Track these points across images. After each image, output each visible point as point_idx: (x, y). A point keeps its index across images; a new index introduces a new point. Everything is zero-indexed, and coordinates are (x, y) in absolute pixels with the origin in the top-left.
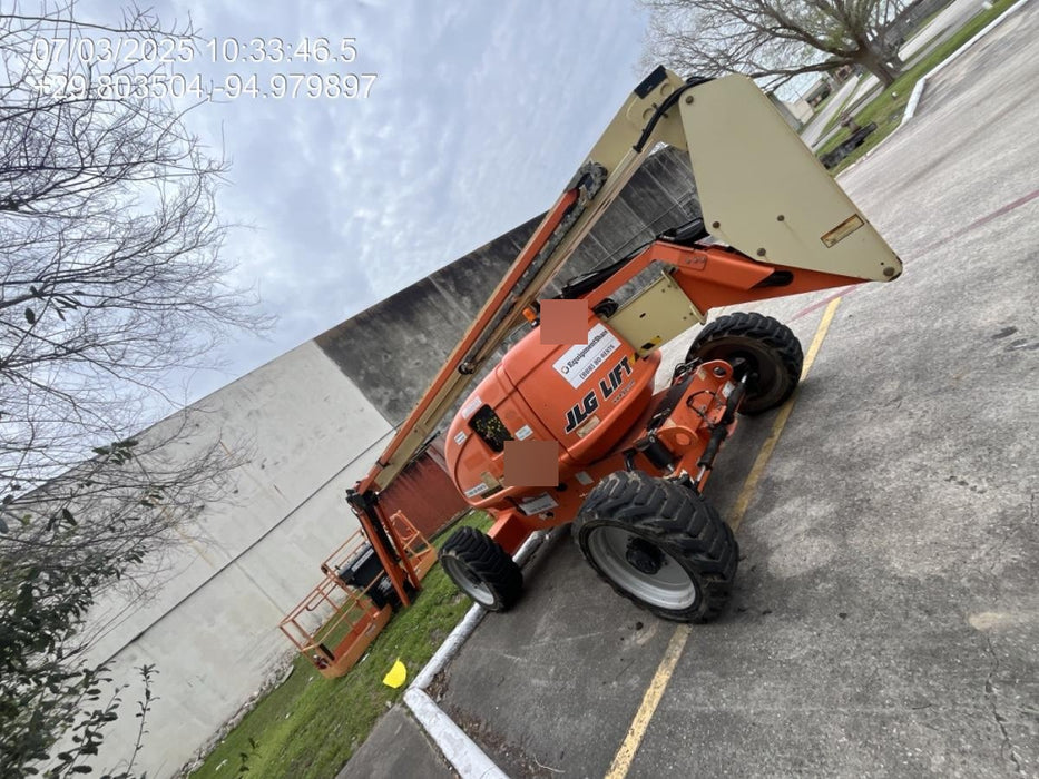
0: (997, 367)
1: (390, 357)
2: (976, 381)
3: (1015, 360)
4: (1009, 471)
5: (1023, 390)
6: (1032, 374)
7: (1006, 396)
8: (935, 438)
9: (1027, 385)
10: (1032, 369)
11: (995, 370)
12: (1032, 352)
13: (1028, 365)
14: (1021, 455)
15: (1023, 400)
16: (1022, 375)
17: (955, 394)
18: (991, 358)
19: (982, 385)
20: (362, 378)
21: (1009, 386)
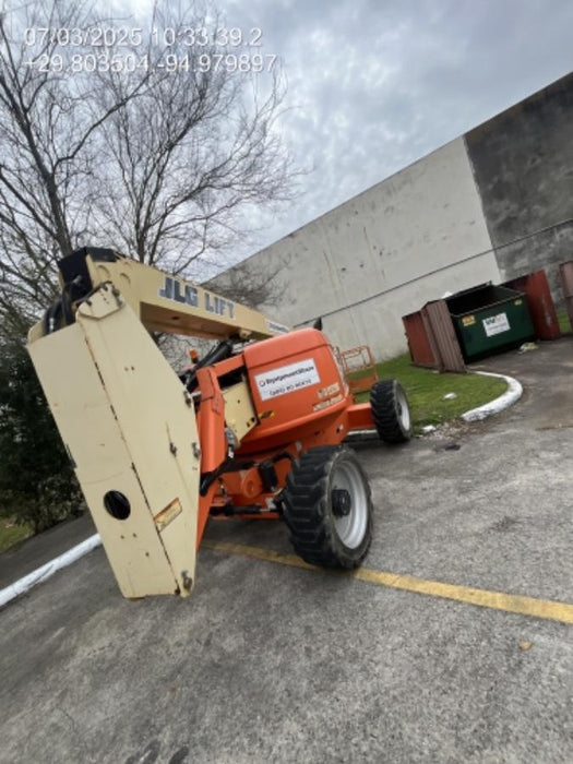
0: (148, 721)
1: (539, 161)
2: (153, 698)
3: (138, 737)
4: (82, 670)
5: (109, 716)
6: (112, 734)
7: (118, 704)
8: (144, 650)
9: (109, 722)
10: (114, 738)
11: (146, 717)
12: (129, 755)
13: (121, 739)
14: (81, 681)
15: (104, 709)
16: (119, 727)
17: (162, 679)
18: (162, 726)
19: (146, 699)
20: (490, 187)
21: (123, 712)
